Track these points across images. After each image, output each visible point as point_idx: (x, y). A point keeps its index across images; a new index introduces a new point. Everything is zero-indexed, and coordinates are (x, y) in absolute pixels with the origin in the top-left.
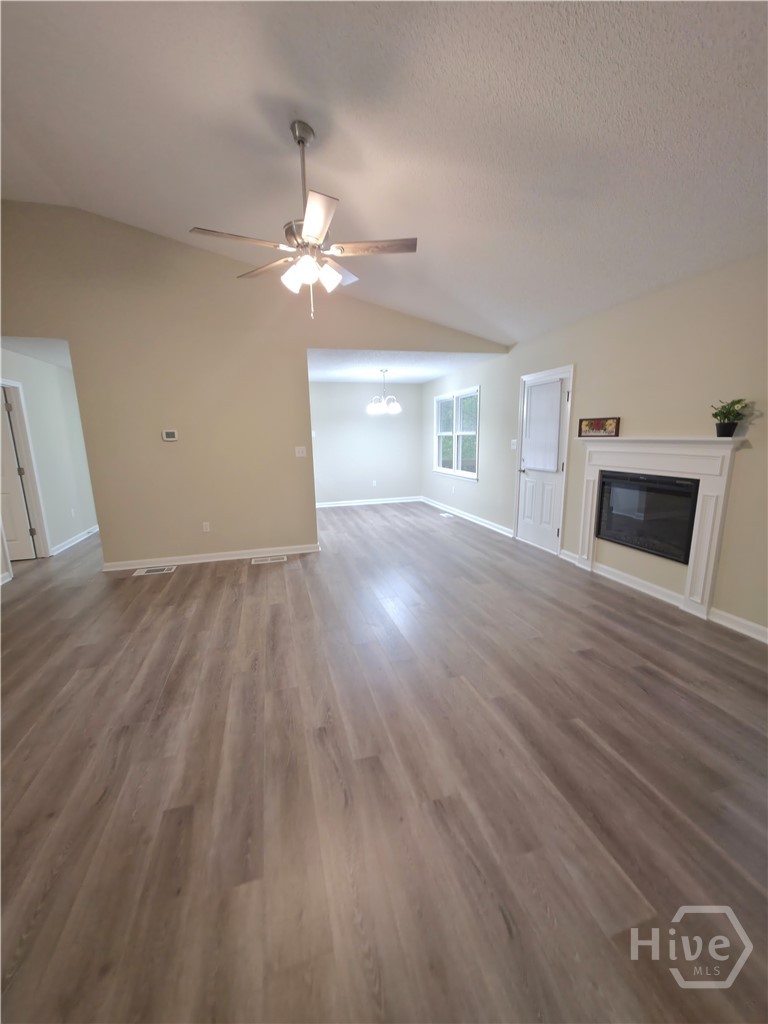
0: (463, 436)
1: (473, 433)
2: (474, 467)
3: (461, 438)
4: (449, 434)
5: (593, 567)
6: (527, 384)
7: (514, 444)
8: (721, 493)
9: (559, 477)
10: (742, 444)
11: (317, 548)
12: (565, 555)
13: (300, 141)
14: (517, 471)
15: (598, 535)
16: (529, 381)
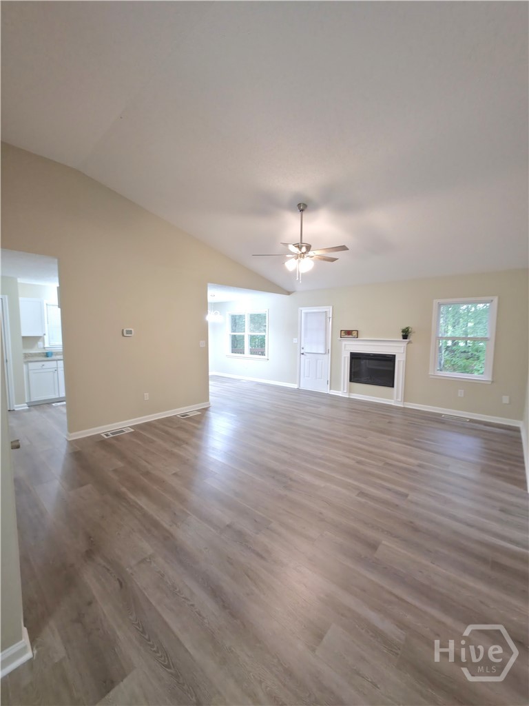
5: (349, 395)
6: (303, 311)
7: (295, 341)
8: (404, 359)
9: (326, 356)
10: (409, 342)
11: (209, 404)
12: (333, 392)
13: (302, 211)
14: (299, 354)
15: (351, 381)
16: (305, 310)
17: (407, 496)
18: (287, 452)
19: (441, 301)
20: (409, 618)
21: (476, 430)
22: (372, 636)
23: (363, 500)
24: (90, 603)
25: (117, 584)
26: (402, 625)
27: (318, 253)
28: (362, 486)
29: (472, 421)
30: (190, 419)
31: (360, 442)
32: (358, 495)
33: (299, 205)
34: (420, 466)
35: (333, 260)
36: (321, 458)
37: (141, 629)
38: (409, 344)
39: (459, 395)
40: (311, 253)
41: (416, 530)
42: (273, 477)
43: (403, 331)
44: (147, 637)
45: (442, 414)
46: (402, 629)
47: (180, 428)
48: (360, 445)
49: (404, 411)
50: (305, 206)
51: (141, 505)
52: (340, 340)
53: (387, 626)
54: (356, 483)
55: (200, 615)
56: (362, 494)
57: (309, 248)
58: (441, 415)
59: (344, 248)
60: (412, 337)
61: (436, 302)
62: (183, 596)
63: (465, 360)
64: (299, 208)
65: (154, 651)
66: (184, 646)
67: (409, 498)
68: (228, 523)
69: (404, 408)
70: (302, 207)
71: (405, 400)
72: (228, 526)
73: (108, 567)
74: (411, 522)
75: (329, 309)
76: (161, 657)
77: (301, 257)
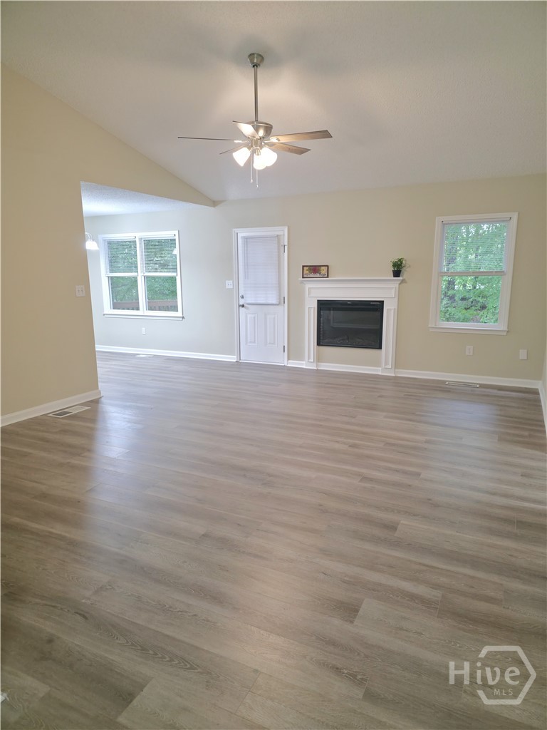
5: (317, 366)
6: (240, 235)
7: (229, 284)
8: (396, 307)
9: (281, 308)
10: (403, 281)
11: (100, 393)
12: (293, 364)
13: (255, 66)
14: (236, 306)
15: (319, 344)
16: (243, 233)
17: (419, 474)
18: (252, 445)
19: (446, 219)
20: (443, 580)
21: (488, 396)
22: (408, 600)
23: (368, 485)
24: (50, 641)
25: (78, 617)
26: (436, 586)
27: (283, 139)
28: (364, 471)
29: (482, 386)
30: (74, 417)
31: (348, 423)
32: (361, 481)
33: (251, 55)
34: (427, 442)
35: (302, 151)
36: (301, 447)
37: (139, 648)
38: (403, 284)
39: (467, 353)
40: (273, 140)
41: (436, 506)
42: (245, 476)
43: (395, 265)
44: (151, 652)
45: (446, 381)
46: (436, 589)
47: (64, 432)
48: (348, 427)
49: (396, 381)
50: (262, 58)
51: (59, 533)
52: (302, 282)
53: (421, 590)
54: (356, 469)
55: (208, 621)
56: (365, 479)
57: (268, 129)
58: (444, 382)
59: (325, 134)
60: (405, 274)
61: (438, 219)
62: (178, 610)
63: (464, 311)
64: (252, 61)
65: (168, 661)
66: (203, 650)
67: (421, 476)
68: (203, 533)
69: (396, 378)
70: (256, 60)
71: (397, 365)
72: (203, 535)
73: (53, 604)
74: (430, 500)
75: (284, 231)
76: (180, 663)
77: (256, 145)
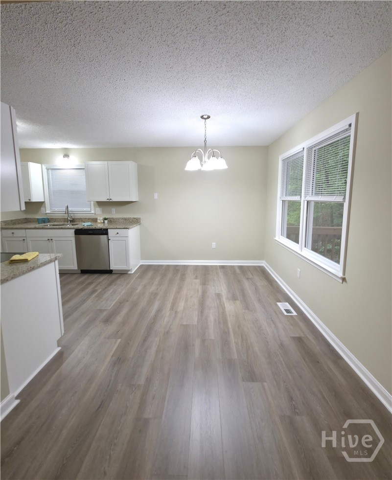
0: (316, 203)
1: (339, 199)
2: (338, 253)
3: (312, 205)
4: (296, 198)
